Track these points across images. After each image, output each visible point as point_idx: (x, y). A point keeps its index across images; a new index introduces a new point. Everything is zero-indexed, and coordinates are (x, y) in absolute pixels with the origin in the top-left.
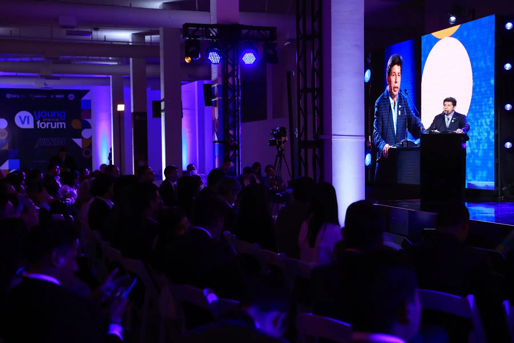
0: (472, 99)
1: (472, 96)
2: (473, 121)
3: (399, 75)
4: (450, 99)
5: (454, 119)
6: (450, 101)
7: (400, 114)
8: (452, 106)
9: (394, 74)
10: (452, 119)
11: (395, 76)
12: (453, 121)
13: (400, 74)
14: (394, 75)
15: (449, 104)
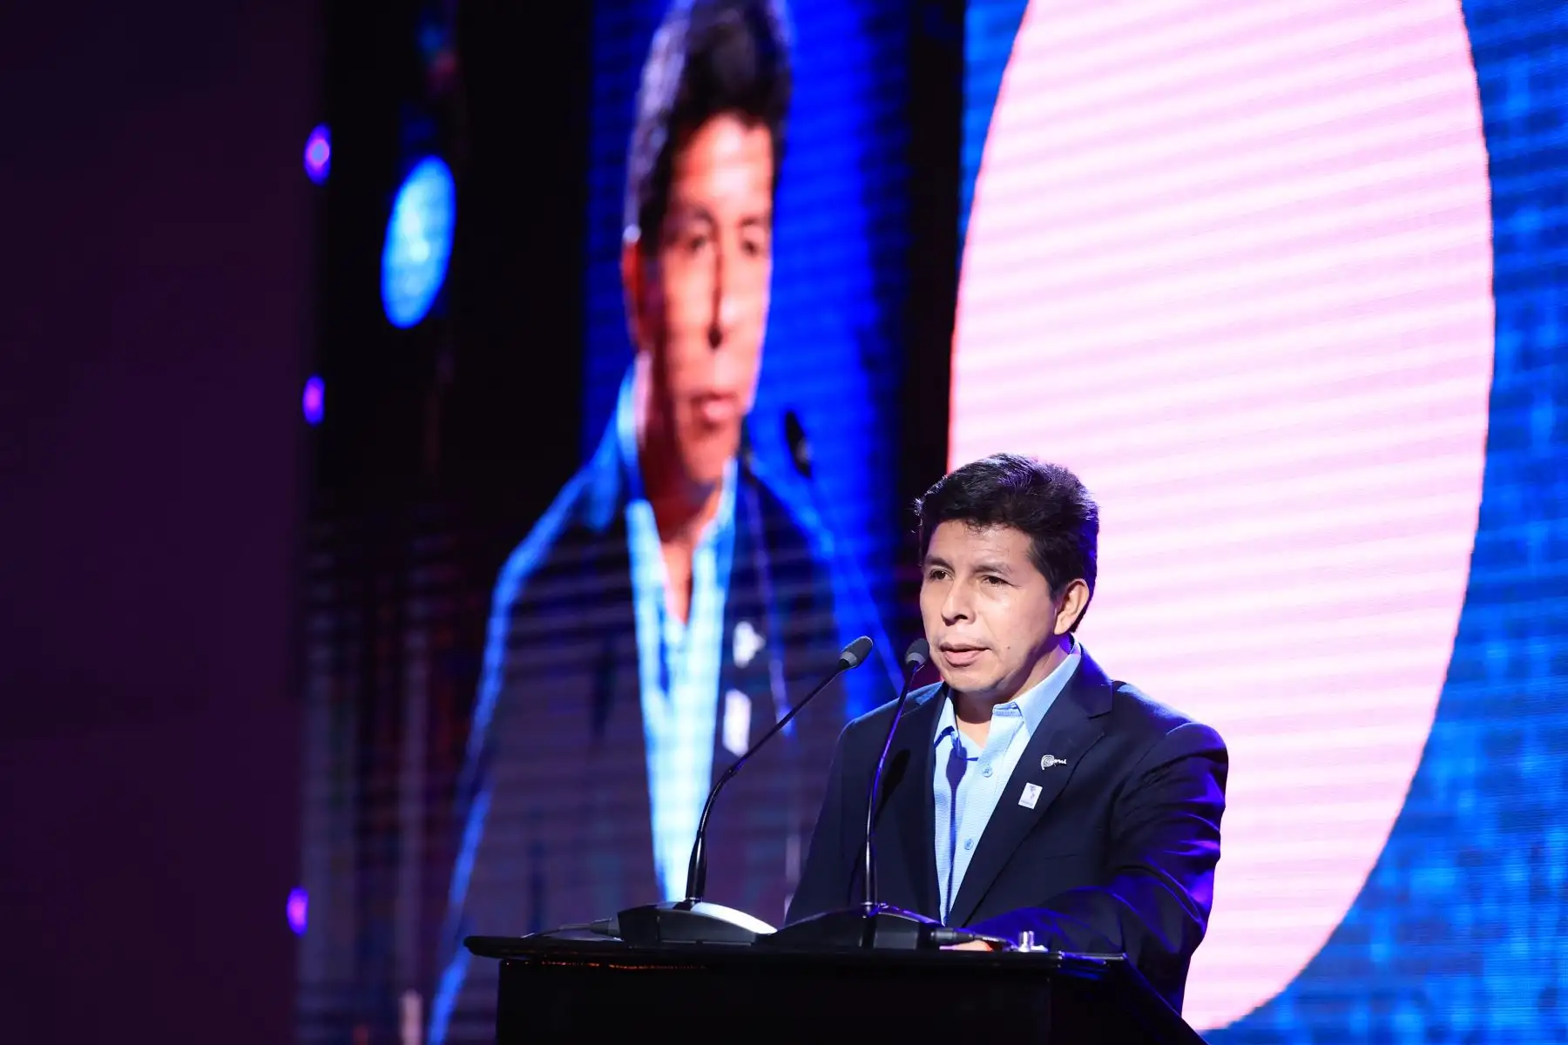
0: (1481, 558)
1: (1488, 517)
2: (1486, 839)
3: (750, 248)
4: (1001, 492)
5: (1048, 761)
6: (1006, 519)
7: (737, 738)
8: (1035, 586)
9: (700, 228)
10: (1025, 772)
11: (706, 254)
12: (1031, 796)
13: (760, 236)
14: (696, 244)
15: (991, 562)
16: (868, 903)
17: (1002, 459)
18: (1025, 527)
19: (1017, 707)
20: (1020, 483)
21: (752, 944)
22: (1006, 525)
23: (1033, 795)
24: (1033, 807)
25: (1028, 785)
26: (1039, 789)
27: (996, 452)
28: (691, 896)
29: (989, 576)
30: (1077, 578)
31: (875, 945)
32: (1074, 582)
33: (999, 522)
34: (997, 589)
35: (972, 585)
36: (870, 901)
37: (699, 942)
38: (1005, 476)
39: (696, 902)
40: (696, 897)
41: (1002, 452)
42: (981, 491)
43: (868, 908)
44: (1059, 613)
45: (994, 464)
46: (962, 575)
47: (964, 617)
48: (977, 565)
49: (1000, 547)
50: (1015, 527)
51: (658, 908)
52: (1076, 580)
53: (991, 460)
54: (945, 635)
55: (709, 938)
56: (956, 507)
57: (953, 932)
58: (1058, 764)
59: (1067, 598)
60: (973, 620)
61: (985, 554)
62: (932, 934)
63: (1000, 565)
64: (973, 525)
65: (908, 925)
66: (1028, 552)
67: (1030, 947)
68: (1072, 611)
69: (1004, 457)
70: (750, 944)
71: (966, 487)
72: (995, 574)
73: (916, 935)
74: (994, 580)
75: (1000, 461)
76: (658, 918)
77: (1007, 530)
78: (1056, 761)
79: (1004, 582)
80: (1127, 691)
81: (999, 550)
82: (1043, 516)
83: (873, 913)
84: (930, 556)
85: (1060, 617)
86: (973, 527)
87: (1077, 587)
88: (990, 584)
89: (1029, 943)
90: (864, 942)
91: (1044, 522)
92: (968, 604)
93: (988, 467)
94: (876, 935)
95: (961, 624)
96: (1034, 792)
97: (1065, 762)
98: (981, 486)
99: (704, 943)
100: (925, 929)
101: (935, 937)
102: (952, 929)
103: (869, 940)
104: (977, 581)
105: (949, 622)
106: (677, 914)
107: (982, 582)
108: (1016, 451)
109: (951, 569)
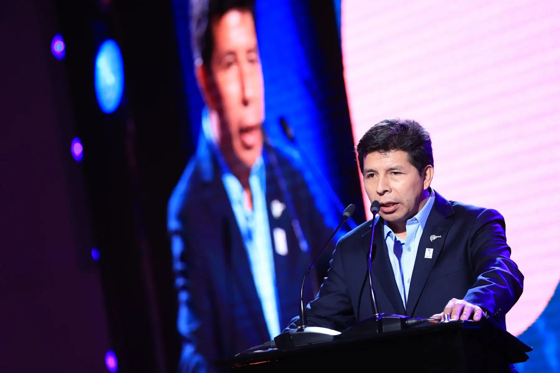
4: (391, 136)
15: (393, 166)
16: (377, 314)
17: (387, 122)
18: (404, 149)
19: (416, 219)
20: (398, 131)
21: (332, 340)
22: (396, 150)
23: (430, 253)
24: (431, 258)
25: (427, 249)
26: (432, 250)
27: (382, 120)
28: (303, 325)
29: (393, 171)
30: (428, 165)
31: (384, 331)
32: (427, 167)
33: (393, 149)
34: (397, 177)
35: (387, 177)
36: (378, 313)
37: (310, 344)
38: (391, 129)
39: (305, 327)
40: (305, 325)
41: (385, 119)
42: (382, 138)
43: (377, 316)
44: (424, 180)
45: (385, 125)
46: (382, 174)
47: (387, 191)
48: (387, 168)
49: (395, 159)
50: (400, 150)
51: (290, 333)
52: (428, 166)
53: (381, 124)
54: (380, 199)
55: (314, 341)
56: (374, 147)
57: (415, 319)
58: (438, 238)
59: (425, 174)
60: (391, 192)
61: (390, 163)
62: (406, 322)
63: (398, 166)
64: (383, 152)
65: (396, 320)
66: (407, 159)
67: (449, 320)
68: (429, 179)
69: (387, 121)
70: (331, 341)
71: (375, 137)
72: (396, 171)
73: (399, 324)
74: (396, 173)
75: (387, 123)
76: (291, 337)
77: (397, 152)
78: (437, 237)
79: (400, 173)
80: (456, 204)
81: (395, 160)
82: (410, 143)
83: (380, 318)
84: (366, 169)
85: (424, 182)
86: (382, 153)
87: (429, 169)
88: (395, 175)
89: (448, 318)
90: (379, 331)
91: (411, 145)
92: (388, 185)
93: (382, 127)
94: (383, 327)
95: (386, 194)
96: (430, 251)
97: (440, 237)
98: (381, 135)
99: (312, 343)
100: (403, 320)
101: (408, 323)
102: (414, 319)
103: (381, 330)
104: (389, 175)
105: (381, 194)
106: (299, 334)
107: (390, 175)
108: (391, 118)
109: (377, 172)
